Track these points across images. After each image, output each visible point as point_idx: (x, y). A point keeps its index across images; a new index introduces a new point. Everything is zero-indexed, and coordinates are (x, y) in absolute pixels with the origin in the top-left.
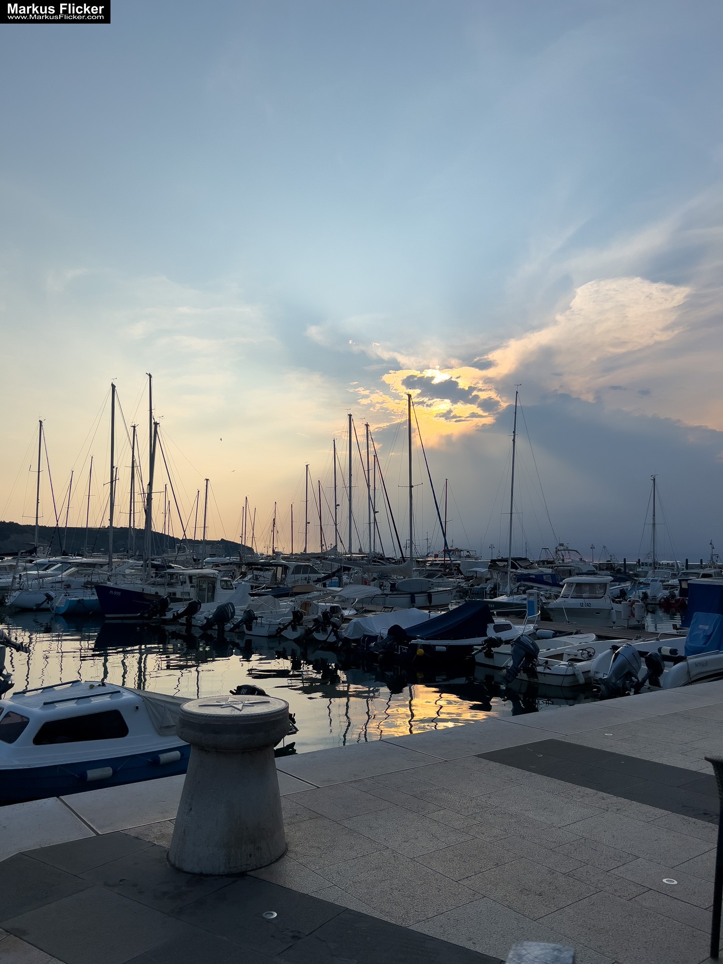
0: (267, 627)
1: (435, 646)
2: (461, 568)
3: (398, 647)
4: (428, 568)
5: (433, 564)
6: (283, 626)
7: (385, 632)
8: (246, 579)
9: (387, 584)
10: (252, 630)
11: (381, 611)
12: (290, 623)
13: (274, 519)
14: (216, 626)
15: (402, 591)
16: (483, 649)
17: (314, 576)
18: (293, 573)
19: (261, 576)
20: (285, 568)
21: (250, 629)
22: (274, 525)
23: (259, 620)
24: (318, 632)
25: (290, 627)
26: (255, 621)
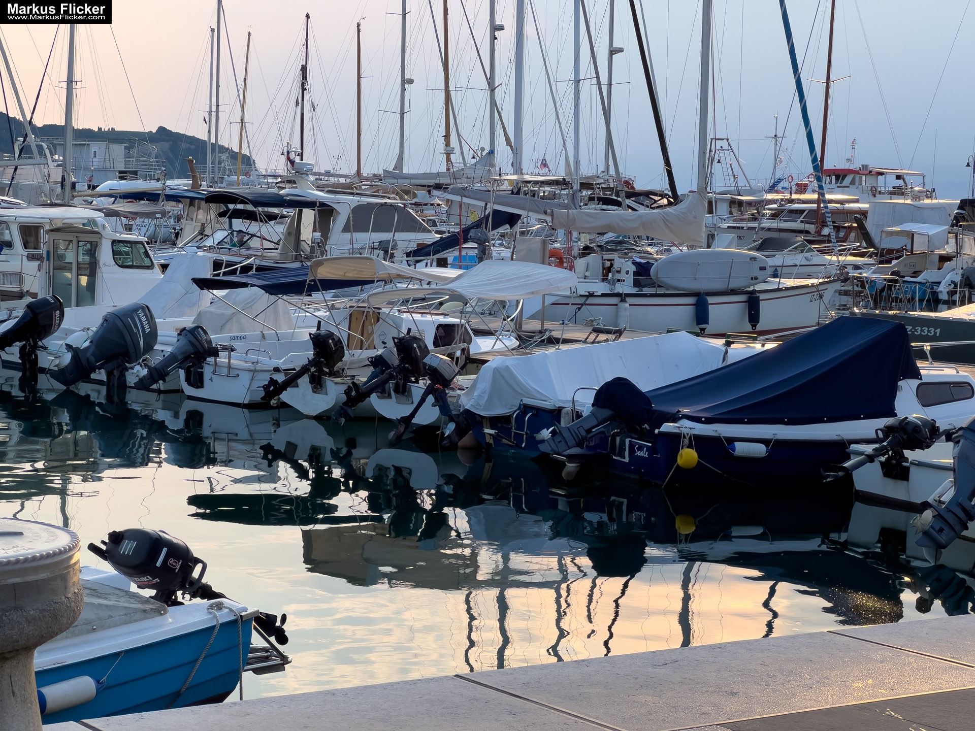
0: (245, 378)
1: (731, 440)
2: (869, 225)
3: (623, 443)
4: (766, 223)
5: (782, 211)
6: (286, 375)
7: (586, 401)
8: (209, 242)
9: (626, 266)
10: (202, 386)
11: (585, 342)
12: (304, 370)
13: (304, 69)
14: (103, 371)
15: (669, 287)
16: (879, 452)
17: (409, 240)
18: (346, 229)
19: (253, 236)
20: (325, 212)
21: (197, 380)
22: (303, 85)
23: (223, 358)
24: (384, 394)
25: (304, 381)
26: (211, 360)
